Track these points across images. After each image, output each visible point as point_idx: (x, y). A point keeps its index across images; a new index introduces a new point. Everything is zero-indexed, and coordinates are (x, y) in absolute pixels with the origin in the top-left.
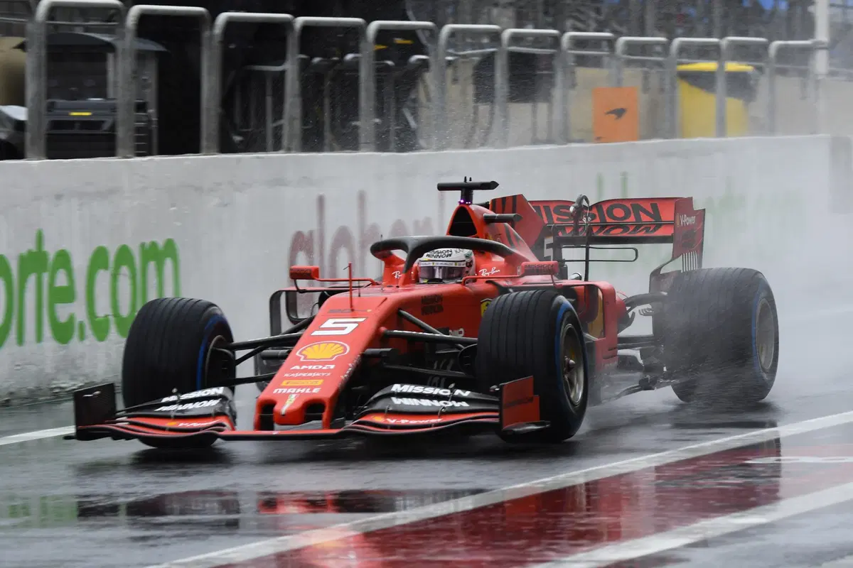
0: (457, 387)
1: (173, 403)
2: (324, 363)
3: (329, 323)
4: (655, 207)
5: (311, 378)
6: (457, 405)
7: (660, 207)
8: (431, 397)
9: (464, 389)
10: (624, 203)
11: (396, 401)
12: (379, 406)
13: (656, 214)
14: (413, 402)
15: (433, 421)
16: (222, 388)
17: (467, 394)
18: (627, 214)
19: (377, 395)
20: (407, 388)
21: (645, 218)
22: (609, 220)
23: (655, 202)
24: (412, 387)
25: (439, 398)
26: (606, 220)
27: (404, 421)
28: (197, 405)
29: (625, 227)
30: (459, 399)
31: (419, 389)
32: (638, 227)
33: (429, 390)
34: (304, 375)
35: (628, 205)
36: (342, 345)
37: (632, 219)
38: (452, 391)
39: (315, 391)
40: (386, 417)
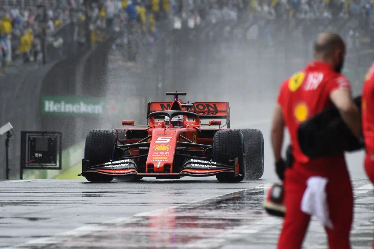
0: (212, 161)
1: (110, 165)
2: (165, 152)
3: (159, 139)
4: (215, 105)
5: (161, 156)
6: (213, 167)
7: (217, 105)
8: (204, 164)
9: (214, 162)
10: (202, 104)
11: (193, 165)
12: (188, 166)
13: (215, 108)
14: (198, 165)
15: (207, 172)
16: (129, 160)
17: (215, 163)
18: (204, 108)
19: (186, 163)
20: (195, 161)
21: (211, 109)
22: (197, 110)
23: (215, 103)
24: (197, 160)
25: (206, 164)
26: (196, 109)
27: (197, 172)
28: (120, 165)
29: (204, 113)
30: (213, 165)
31: (199, 161)
32: (209, 112)
33: (203, 162)
34: (160, 155)
35: (204, 104)
36: (168, 146)
37: (206, 109)
38: (211, 162)
39: (166, 160)
40: (191, 170)
